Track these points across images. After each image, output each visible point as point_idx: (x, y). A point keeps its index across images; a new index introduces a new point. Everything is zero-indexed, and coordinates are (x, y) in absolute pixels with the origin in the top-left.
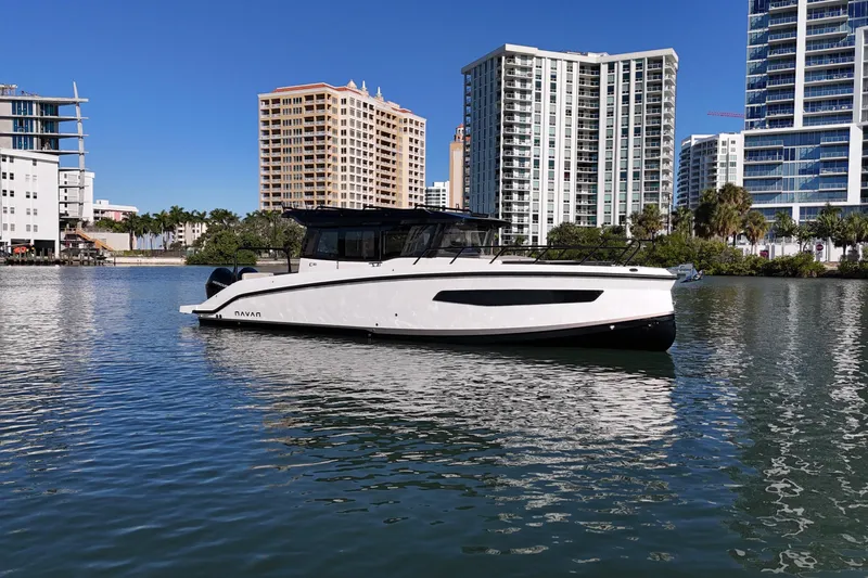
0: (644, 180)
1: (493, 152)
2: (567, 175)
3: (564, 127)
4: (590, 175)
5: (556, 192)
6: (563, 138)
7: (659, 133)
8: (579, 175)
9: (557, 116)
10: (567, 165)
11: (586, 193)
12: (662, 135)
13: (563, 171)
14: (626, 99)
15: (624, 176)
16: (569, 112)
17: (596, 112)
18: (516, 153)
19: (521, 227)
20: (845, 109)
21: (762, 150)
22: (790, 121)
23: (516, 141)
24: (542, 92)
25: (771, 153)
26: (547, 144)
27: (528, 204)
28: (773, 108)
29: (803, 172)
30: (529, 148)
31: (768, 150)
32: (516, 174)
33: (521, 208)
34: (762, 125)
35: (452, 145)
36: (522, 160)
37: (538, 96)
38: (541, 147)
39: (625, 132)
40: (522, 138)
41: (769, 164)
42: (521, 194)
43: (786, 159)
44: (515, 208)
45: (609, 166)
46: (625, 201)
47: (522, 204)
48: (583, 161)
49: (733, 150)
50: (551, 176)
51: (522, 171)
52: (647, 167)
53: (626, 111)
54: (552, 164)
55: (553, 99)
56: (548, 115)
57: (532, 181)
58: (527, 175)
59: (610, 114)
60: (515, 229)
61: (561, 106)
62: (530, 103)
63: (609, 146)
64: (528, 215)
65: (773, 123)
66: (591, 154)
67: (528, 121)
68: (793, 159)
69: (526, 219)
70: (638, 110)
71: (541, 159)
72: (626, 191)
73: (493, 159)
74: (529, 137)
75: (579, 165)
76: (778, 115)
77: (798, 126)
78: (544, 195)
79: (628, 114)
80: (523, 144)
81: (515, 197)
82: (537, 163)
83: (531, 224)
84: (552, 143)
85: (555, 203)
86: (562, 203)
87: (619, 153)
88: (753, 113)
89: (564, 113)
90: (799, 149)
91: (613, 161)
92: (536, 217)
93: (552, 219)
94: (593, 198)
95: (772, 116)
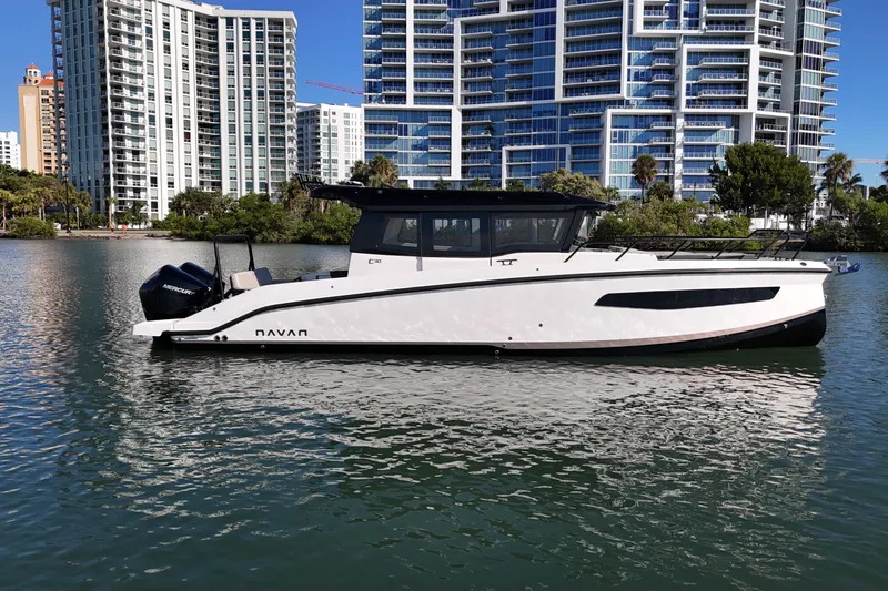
0: (269, 147)
1: (98, 102)
2: (187, 136)
3: (181, 83)
4: (212, 137)
5: (175, 153)
6: (181, 94)
7: (283, 99)
8: (200, 136)
9: (173, 68)
10: (187, 124)
11: (209, 156)
12: (286, 101)
13: (182, 131)
14: (247, 59)
15: (249, 140)
16: (186, 66)
17: (216, 69)
18: (127, 106)
19: (137, 191)
20: (446, 92)
21: (380, 124)
22: (402, 99)
23: (126, 93)
24: (154, 39)
25: (388, 127)
26: (163, 99)
27: (144, 165)
28: (388, 84)
29: (415, 147)
30: (142, 102)
31: (385, 125)
32: (128, 130)
33: (136, 169)
34: (379, 100)
35: (21, 88)
36: (135, 114)
37: (150, 44)
38: (156, 102)
39: (248, 94)
40: (134, 89)
41: (385, 139)
42: (136, 153)
43: (401, 135)
44: (129, 169)
45: (232, 129)
46: (252, 167)
47: (138, 165)
48: (203, 121)
49: (334, 121)
50: (170, 135)
51: (135, 127)
52: (272, 133)
53: (248, 72)
54: (169, 122)
55: (167, 49)
56: (162, 67)
57: (148, 139)
58: (141, 132)
59: (231, 73)
60: (130, 194)
61: (176, 58)
62: (140, 51)
63: (231, 108)
64: (145, 177)
65: (389, 99)
66: (211, 115)
67: (138, 70)
68: (406, 135)
69: (142, 182)
70: (261, 72)
71: (156, 115)
72: (252, 156)
73: (98, 110)
74: (142, 89)
75: (200, 125)
76: (392, 92)
77: (410, 104)
78: (163, 156)
79: (250, 75)
80: (135, 97)
81: (129, 156)
82: (152, 119)
83: (149, 188)
84: (169, 99)
85: (176, 165)
86: (183, 166)
87: (242, 116)
88: (371, 88)
89: (180, 66)
90: (412, 126)
91: (237, 123)
92: (154, 181)
93: (173, 183)
94: (217, 161)
95: (388, 92)
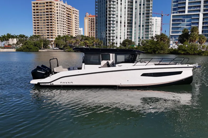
0: (145, 27)
1: (105, 18)
2: (125, 26)
3: (124, 12)
4: (130, 26)
5: (122, 30)
6: (124, 15)
7: (149, 15)
8: (128, 26)
9: (122, 9)
10: (125, 22)
11: (129, 31)
12: (150, 15)
13: (124, 25)
14: (140, 5)
15: (140, 26)
16: (125, 8)
17: (132, 8)
18: (112, 19)
19: (113, 40)
20: (198, 9)
21: (176, 20)
22: (184, 12)
23: (112, 16)
25: (179, 20)
26: (120, 17)
27: (115, 33)
28: (179, 8)
29: (187, 25)
30: (115, 18)
31: (178, 19)
32: (112, 25)
33: (113, 35)
34: (177, 13)
36: (113, 21)
37: (117, 3)
38: (118, 17)
39: (140, 14)
40: (113, 15)
41: (178, 23)
42: (113, 31)
43: (182, 22)
44: (111, 34)
45: (135, 23)
46: (140, 33)
47: (113, 34)
50: (121, 26)
51: (113, 24)
52: (146, 24)
53: (140, 8)
54: (121, 22)
55: (121, 4)
56: (120, 9)
57: (116, 27)
58: (114, 25)
59: (136, 9)
60: (111, 41)
61: (123, 6)
62: (115, 5)
63: (136, 18)
64: (115, 37)
65: (180, 12)
66: (130, 20)
67: (115, 10)
68: (184, 22)
69: (114, 38)
70: (144, 8)
71: (118, 21)
72: (140, 30)
73: (105, 21)
74: (115, 15)
75: (128, 23)
76: (181, 10)
77: (186, 13)
78: (119, 31)
79: (141, 9)
80: (114, 17)
81: (112, 32)
82: (117, 22)
83: (116, 39)
84: (121, 17)
85: (122, 33)
86: (123, 33)
87: (138, 20)
88: (174, 9)
89: (124, 8)
90: (186, 19)
91: (137, 22)
92: (117, 37)
93: (121, 38)
94: (131, 32)
95: (180, 10)
